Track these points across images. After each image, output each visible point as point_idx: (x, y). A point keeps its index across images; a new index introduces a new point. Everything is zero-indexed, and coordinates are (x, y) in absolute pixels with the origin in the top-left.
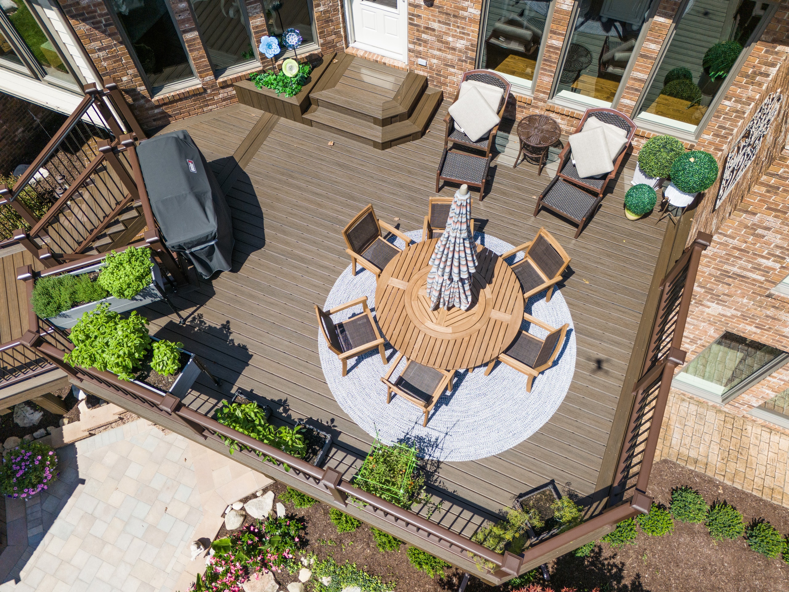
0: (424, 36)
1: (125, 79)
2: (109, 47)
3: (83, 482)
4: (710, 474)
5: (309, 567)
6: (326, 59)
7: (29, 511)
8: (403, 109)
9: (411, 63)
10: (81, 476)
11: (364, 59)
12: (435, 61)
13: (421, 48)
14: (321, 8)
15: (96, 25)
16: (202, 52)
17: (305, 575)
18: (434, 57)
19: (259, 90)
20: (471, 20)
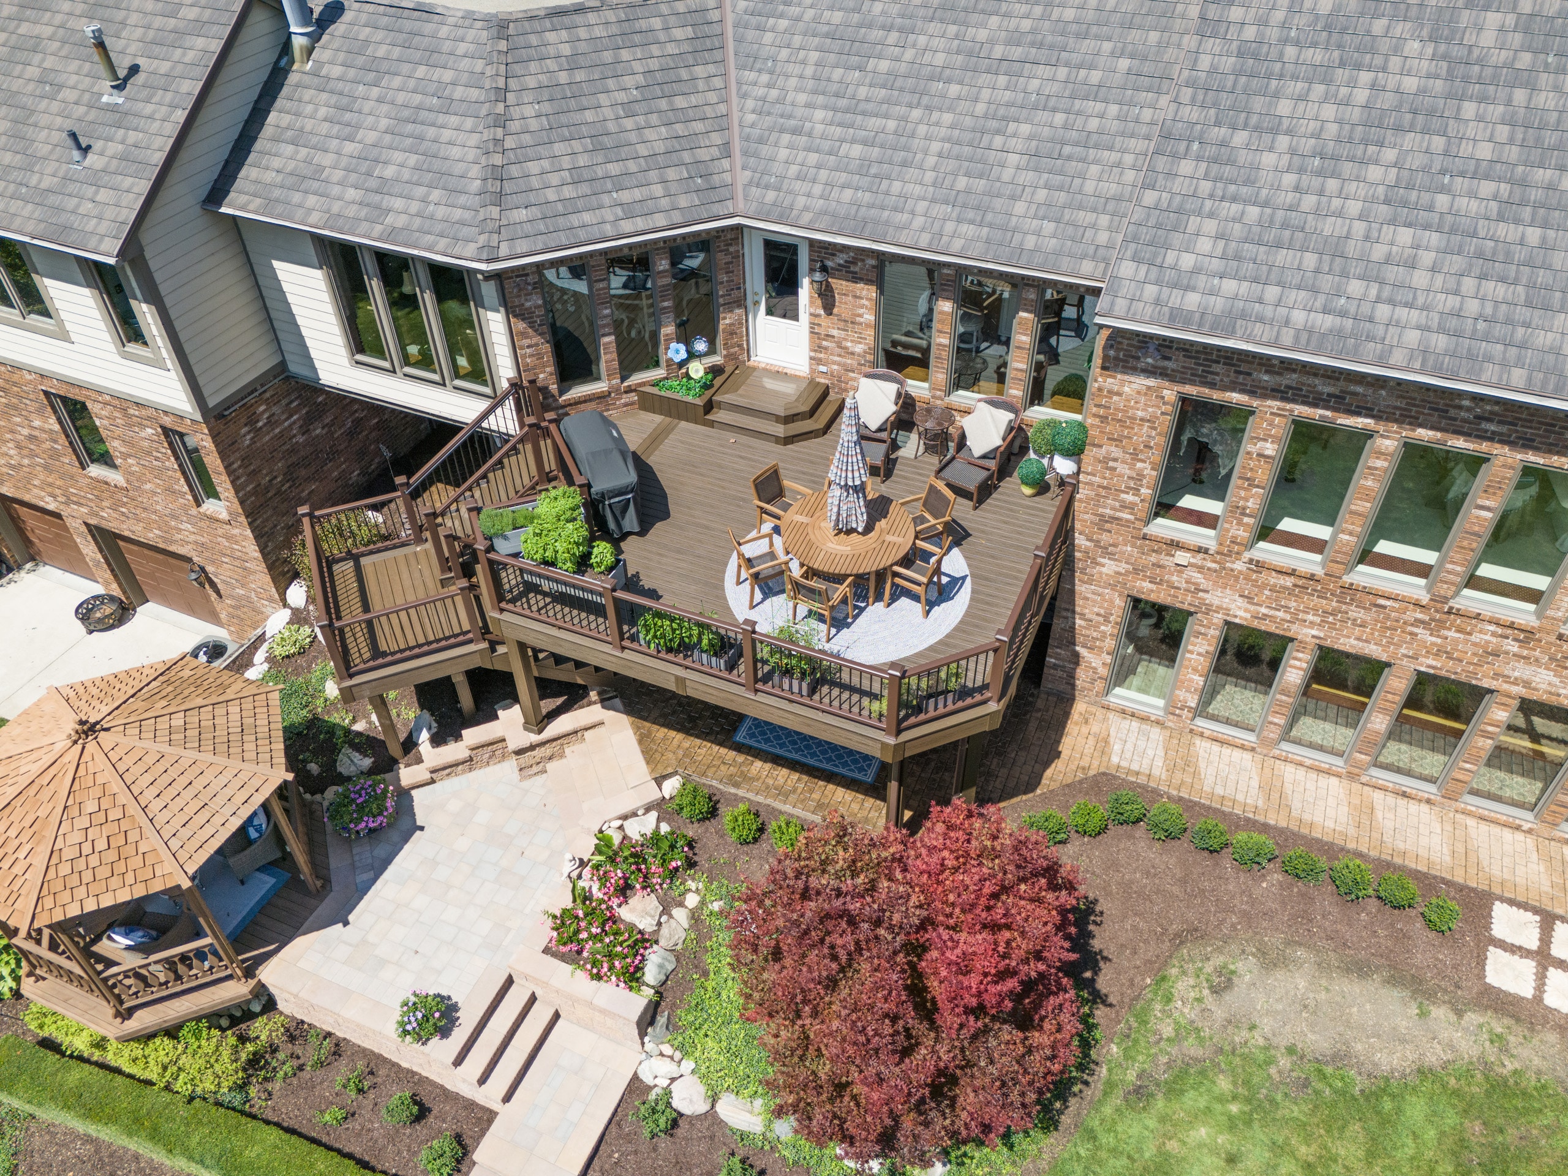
0: (825, 343)
1: (541, 376)
2: (537, 345)
3: (422, 828)
4: (1152, 784)
5: (697, 891)
6: (728, 369)
7: (356, 858)
8: (805, 408)
9: (812, 371)
10: (419, 823)
11: (765, 370)
12: (835, 367)
13: (822, 356)
14: (727, 321)
15: (531, 325)
16: (615, 356)
17: (692, 900)
18: (834, 363)
19: (663, 393)
20: (868, 326)
